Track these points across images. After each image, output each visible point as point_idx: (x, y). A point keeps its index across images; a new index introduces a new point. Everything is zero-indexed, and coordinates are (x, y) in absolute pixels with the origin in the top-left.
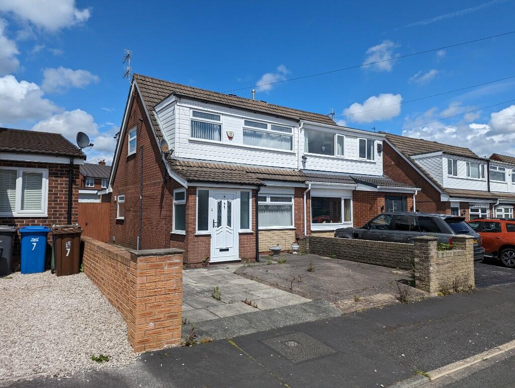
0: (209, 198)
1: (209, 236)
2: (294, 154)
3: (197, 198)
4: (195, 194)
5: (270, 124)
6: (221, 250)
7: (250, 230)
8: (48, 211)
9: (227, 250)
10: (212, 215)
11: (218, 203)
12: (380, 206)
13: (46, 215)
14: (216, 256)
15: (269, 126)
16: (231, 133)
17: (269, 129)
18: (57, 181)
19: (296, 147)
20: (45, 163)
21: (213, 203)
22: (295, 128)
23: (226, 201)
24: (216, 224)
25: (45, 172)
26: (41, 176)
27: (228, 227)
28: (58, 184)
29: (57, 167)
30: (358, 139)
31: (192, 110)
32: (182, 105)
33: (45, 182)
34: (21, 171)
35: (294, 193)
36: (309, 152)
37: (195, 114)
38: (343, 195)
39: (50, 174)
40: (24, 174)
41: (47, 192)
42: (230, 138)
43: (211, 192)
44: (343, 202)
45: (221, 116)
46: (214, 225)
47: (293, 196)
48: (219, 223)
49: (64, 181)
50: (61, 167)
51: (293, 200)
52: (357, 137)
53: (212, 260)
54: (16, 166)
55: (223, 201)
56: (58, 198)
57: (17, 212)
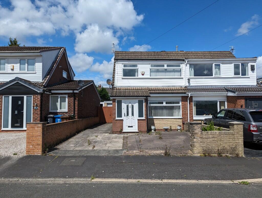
0: (122, 104)
1: (122, 120)
2: (182, 78)
3: (116, 104)
4: (115, 102)
5: (166, 65)
6: (129, 127)
7: (144, 118)
8: (68, 110)
9: (132, 127)
10: (124, 111)
11: (127, 106)
12: (240, 105)
13: (67, 111)
14: (126, 129)
15: (166, 66)
16: (143, 72)
17: (166, 67)
18: (70, 99)
19: (184, 74)
20: (67, 93)
21: (124, 106)
22: (183, 64)
23: (131, 105)
24: (126, 115)
25: (67, 96)
26: (65, 97)
27: (132, 116)
28: (71, 100)
29: (70, 94)
30: (233, 64)
31: (123, 65)
32: (118, 63)
33: (67, 99)
34: (59, 96)
35: (181, 99)
36: (194, 76)
37: (125, 66)
38: (218, 99)
39: (68, 96)
40: (61, 97)
41: (67, 103)
42: (143, 75)
43: (123, 101)
44: (218, 103)
45: (138, 65)
46: (125, 115)
47: (181, 101)
48: (128, 115)
49: (72, 99)
50: (71, 94)
51: (181, 103)
52: (232, 63)
53: (124, 131)
54: (58, 94)
55: (129, 105)
56: (71, 105)
57: (59, 110)
